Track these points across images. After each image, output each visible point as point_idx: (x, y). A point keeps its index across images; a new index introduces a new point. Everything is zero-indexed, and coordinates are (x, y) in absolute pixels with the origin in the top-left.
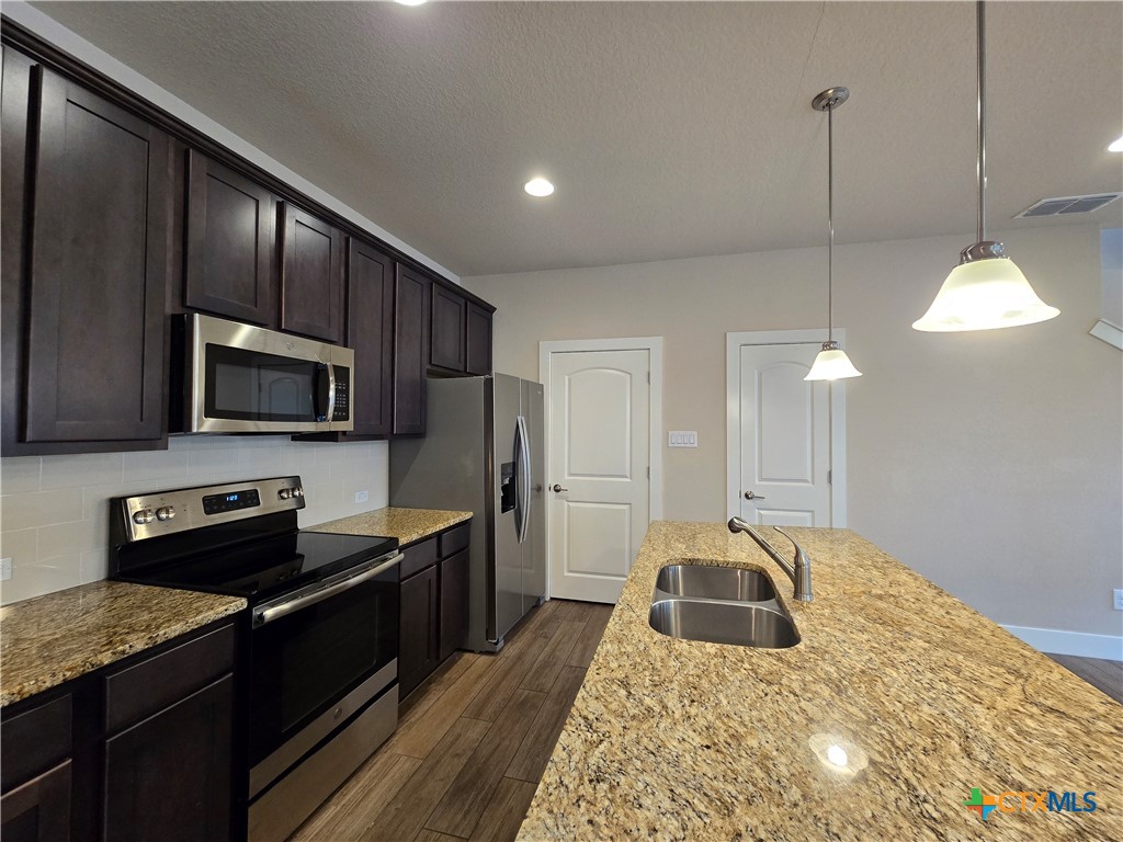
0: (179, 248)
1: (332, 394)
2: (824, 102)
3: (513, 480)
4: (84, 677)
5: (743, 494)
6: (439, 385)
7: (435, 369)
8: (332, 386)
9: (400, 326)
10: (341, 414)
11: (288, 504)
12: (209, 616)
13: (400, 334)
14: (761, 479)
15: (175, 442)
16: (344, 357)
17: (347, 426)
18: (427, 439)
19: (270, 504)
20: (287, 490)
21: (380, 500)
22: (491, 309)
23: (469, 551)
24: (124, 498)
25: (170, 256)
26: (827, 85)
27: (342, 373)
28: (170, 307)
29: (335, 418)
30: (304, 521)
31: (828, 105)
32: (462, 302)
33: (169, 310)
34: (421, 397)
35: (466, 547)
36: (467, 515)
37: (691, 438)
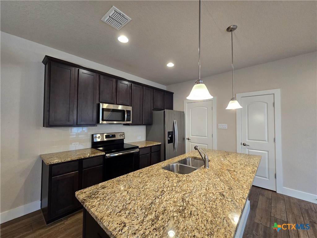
0: (99, 92)
1: (126, 116)
2: (229, 30)
3: (172, 136)
4: (80, 159)
5: (242, 144)
6: (156, 113)
7: (154, 109)
8: (126, 114)
9: (145, 100)
10: (128, 120)
11: (122, 138)
12: (98, 154)
13: (145, 102)
14: (249, 139)
15: (98, 125)
16: (130, 108)
17: (131, 122)
18: (153, 125)
19: (118, 137)
20: (121, 135)
21: (144, 139)
22: (172, 94)
23: (160, 152)
24: (93, 135)
25: (97, 94)
26: (230, 25)
27: (128, 112)
28: (97, 102)
29: (127, 121)
30: (125, 142)
31: (231, 30)
32: (163, 93)
33: (97, 103)
34: (151, 116)
35: (160, 150)
36: (159, 143)
37: (225, 126)
